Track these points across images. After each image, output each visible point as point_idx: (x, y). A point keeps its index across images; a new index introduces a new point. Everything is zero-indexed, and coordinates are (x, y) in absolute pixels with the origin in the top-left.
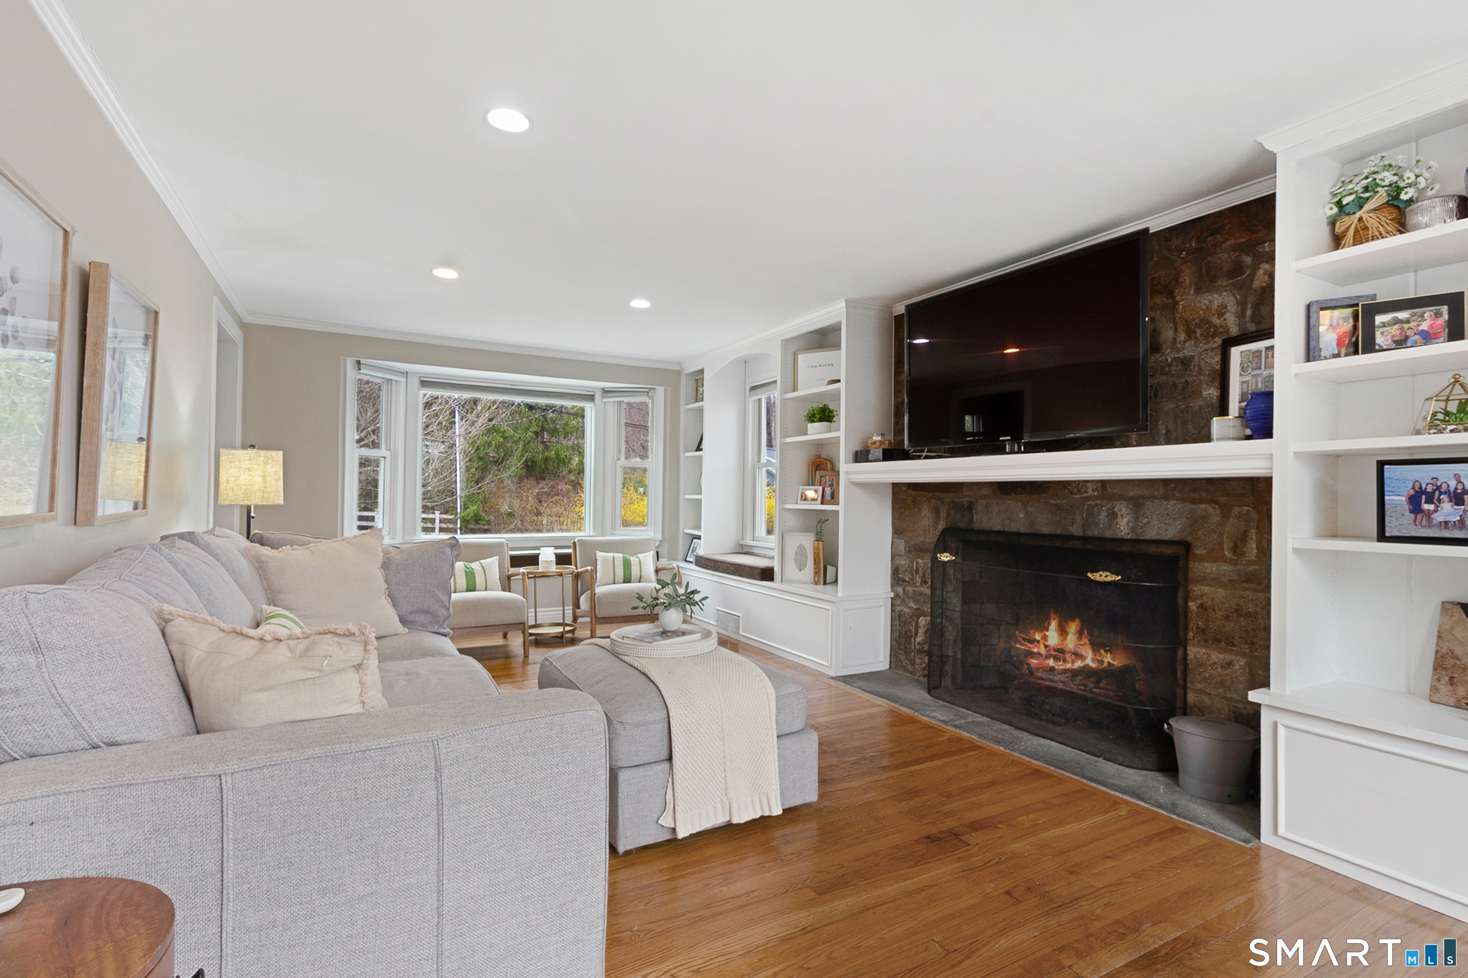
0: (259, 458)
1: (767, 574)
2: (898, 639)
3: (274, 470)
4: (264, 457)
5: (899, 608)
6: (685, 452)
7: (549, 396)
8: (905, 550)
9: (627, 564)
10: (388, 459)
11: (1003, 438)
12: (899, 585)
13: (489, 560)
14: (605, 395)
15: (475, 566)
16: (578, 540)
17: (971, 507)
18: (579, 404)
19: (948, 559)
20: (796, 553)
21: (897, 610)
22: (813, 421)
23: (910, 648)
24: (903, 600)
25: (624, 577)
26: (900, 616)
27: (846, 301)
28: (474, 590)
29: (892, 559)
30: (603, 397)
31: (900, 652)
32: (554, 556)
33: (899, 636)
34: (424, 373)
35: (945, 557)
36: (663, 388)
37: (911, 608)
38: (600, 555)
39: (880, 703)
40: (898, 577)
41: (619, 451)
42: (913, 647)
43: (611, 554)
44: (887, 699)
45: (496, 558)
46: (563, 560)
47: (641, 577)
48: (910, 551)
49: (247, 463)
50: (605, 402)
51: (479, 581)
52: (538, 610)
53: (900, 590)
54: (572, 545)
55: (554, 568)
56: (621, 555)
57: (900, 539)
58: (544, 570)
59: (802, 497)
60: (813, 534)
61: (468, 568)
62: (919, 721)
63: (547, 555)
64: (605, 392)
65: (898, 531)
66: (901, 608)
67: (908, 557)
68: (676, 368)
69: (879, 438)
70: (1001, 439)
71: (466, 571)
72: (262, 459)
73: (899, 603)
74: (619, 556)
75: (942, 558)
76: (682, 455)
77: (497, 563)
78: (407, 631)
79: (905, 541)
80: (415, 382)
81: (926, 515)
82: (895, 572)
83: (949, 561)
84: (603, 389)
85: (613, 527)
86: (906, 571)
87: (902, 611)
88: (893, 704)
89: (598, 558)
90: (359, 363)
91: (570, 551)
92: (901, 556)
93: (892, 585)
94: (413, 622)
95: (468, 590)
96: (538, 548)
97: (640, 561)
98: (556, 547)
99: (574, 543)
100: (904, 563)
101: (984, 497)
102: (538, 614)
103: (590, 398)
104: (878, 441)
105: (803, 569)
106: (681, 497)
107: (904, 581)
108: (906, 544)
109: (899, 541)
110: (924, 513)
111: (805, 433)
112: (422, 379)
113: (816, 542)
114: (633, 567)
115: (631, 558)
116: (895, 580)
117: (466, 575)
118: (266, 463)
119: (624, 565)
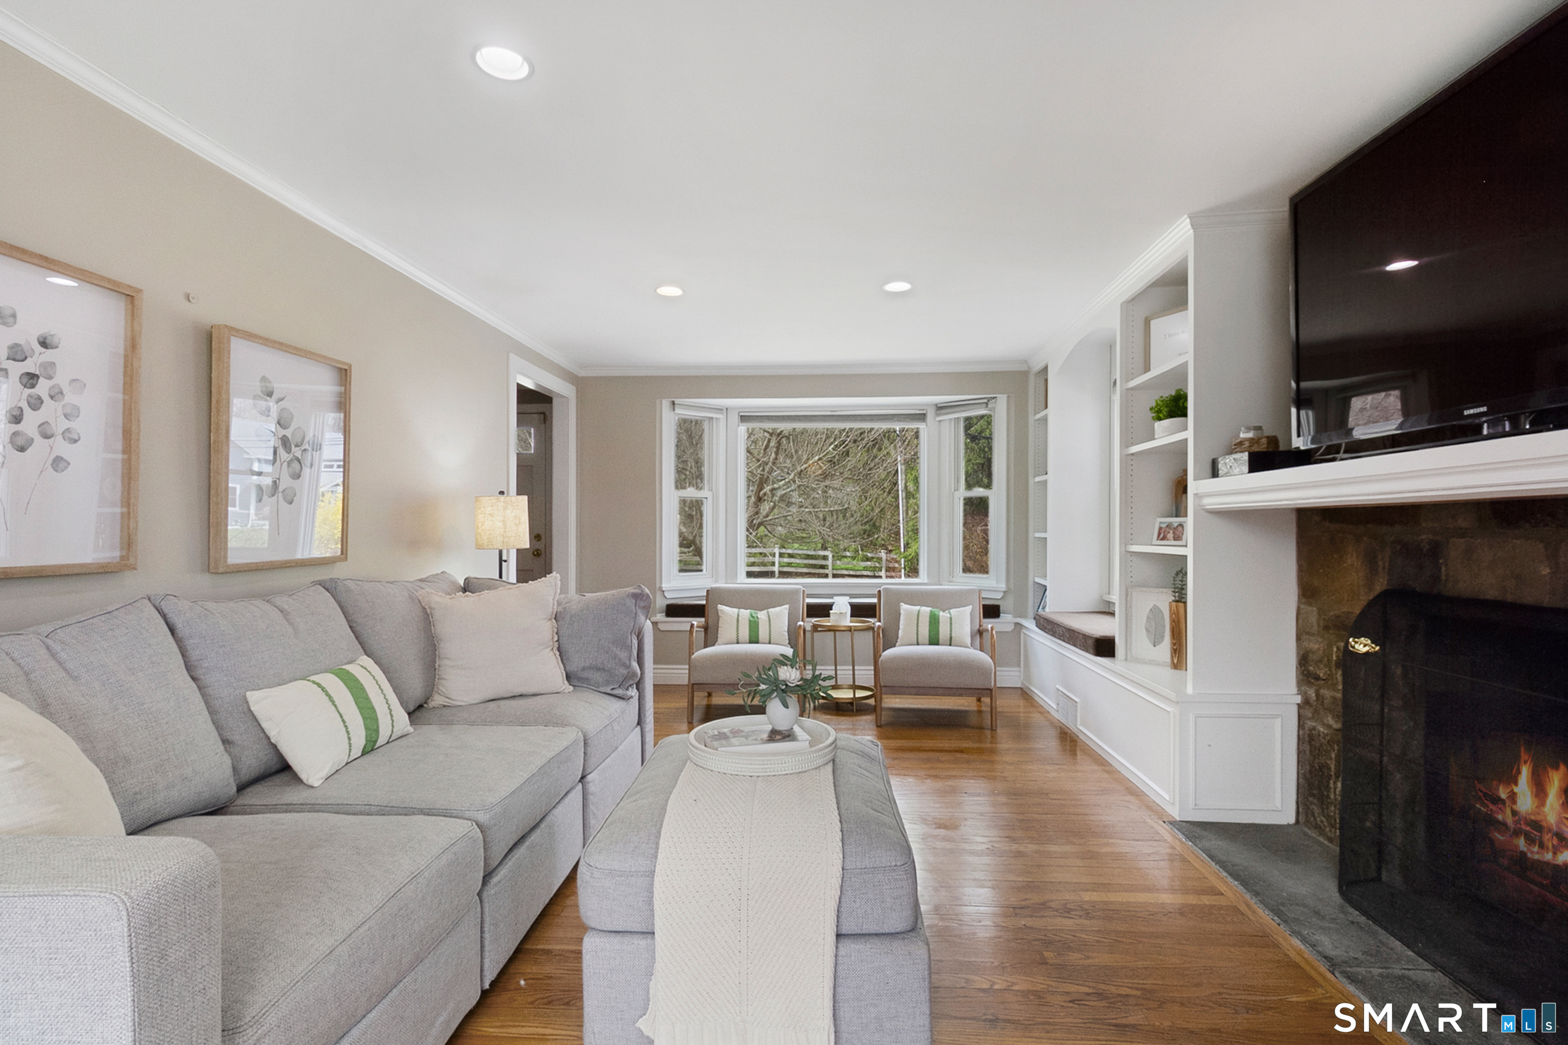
0: (499, 504)
1: (1104, 647)
2: (1308, 775)
3: (514, 514)
4: (504, 502)
5: (1310, 724)
6: (1035, 477)
7: (872, 420)
8: (1319, 625)
9: (934, 621)
10: (710, 499)
11: (1472, 411)
12: (1309, 684)
13: (777, 609)
14: (939, 412)
15: (762, 615)
16: (884, 589)
17: (1435, 551)
18: (913, 425)
19: (1367, 649)
20: (1148, 618)
21: (1306, 726)
22: (1160, 419)
23: (1328, 797)
24: (1316, 712)
25: (930, 636)
26: (1311, 738)
27: (1190, 217)
28: (757, 642)
29: (1298, 639)
30: (937, 415)
31: (1311, 799)
32: (849, 607)
33: (1310, 772)
34: (742, 408)
35: (1362, 646)
36: (1005, 396)
37: (1329, 726)
38: (904, 607)
39: (1223, 888)
40: (1308, 671)
41: (958, 481)
42: (1332, 796)
43: (918, 608)
44: (1244, 883)
45: (787, 606)
46: (859, 611)
47: (951, 638)
48: (1326, 628)
49: (489, 509)
50: (940, 421)
51: (763, 633)
52: (856, 668)
53: (1312, 693)
54: (876, 593)
55: (847, 621)
56: (929, 609)
57: (1310, 605)
58: (834, 624)
59: (1159, 534)
60: (1170, 591)
61: (753, 617)
62: (1276, 946)
63: (842, 606)
64: (940, 408)
65: (1307, 592)
66: (1314, 724)
67: (1322, 637)
68: (1023, 368)
69: (1250, 435)
70: (1466, 413)
71: (750, 621)
72: (502, 504)
73: (1310, 715)
74: (926, 610)
75: (1357, 646)
76: (1031, 481)
77: (786, 612)
78: (572, 688)
79: (1319, 610)
80: (735, 418)
81: (1352, 565)
82: (1304, 660)
83: (1367, 653)
84: (936, 405)
85: (951, 573)
86: (1321, 661)
87: (1314, 729)
88: (1248, 896)
89: (902, 612)
90: (673, 403)
91: (875, 600)
92: (1313, 635)
93: (1299, 683)
94: (587, 679)
95: (751, 642)
96: (831, 596)
97: (951, 618)
98: (852, 596)
99: (879, 591)
100: (1317, 646)
101: (1462, 533)
102: (856, 672)
103: (922, 417)
104: (1246, 439)
105: (1160, 643)
106: (1031, 535)
107: (1317, 678)
108: (1320, 615)
109: (1309, 608)
110: (1349, 561)
111: (1152, 438)
112: (741, 414)
113: (1174, 604)
114: (941, 624)
115: (941, 613)
116: (1303, 673)
117: (750, 625)
118: (505, 508)
119: (930, 622)
